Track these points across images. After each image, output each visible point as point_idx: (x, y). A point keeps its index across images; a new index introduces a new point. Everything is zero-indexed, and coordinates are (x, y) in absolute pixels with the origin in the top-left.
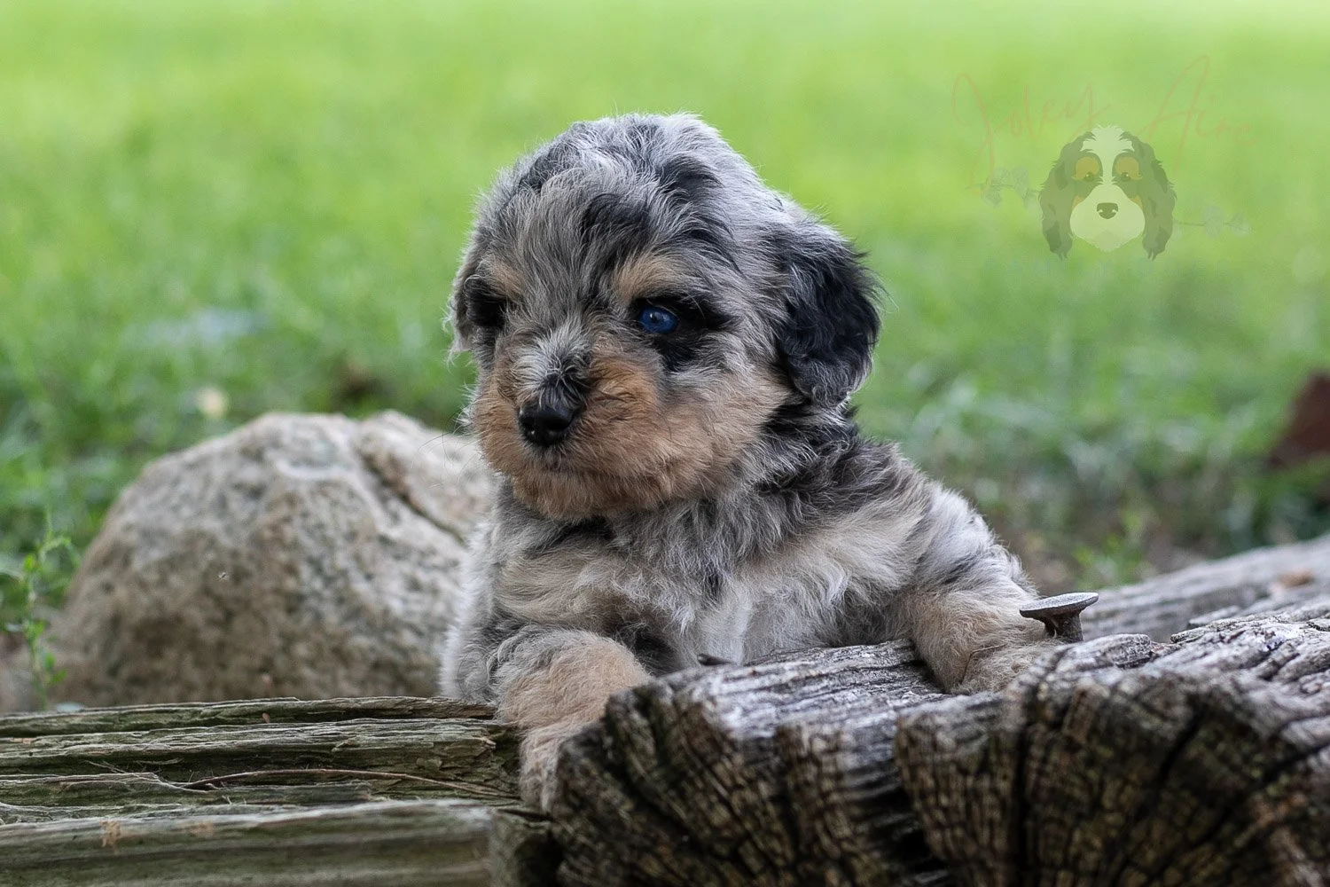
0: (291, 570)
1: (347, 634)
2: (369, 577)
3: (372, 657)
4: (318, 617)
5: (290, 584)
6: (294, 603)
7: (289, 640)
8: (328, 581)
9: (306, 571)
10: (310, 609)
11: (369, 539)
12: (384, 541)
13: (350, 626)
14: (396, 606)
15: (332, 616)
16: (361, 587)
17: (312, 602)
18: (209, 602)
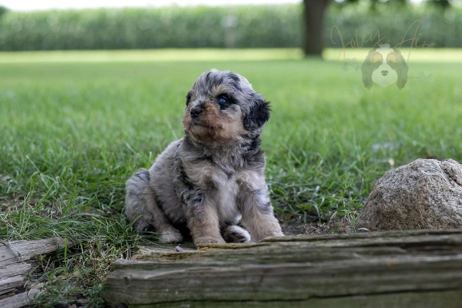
0: (426, 199)
1: (442, 216)
2: (447, 201)
3: (448, 222)
4: (433, 211)
5: (426, 202)
6: (427, 208)
7: (426, 217)
8: (436, 201)
9: (430, 199)
10: (431, 209)
11: (447, 191)
12: (450, 191)
13: (442, 213)
14: (455, 209)
15: (437, 211)
16: (445, 203)
17: (432, 207)
18: (404, 207)
